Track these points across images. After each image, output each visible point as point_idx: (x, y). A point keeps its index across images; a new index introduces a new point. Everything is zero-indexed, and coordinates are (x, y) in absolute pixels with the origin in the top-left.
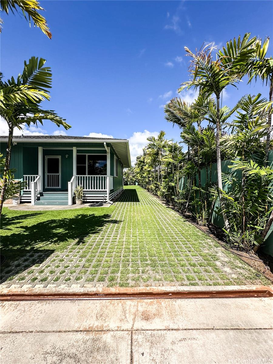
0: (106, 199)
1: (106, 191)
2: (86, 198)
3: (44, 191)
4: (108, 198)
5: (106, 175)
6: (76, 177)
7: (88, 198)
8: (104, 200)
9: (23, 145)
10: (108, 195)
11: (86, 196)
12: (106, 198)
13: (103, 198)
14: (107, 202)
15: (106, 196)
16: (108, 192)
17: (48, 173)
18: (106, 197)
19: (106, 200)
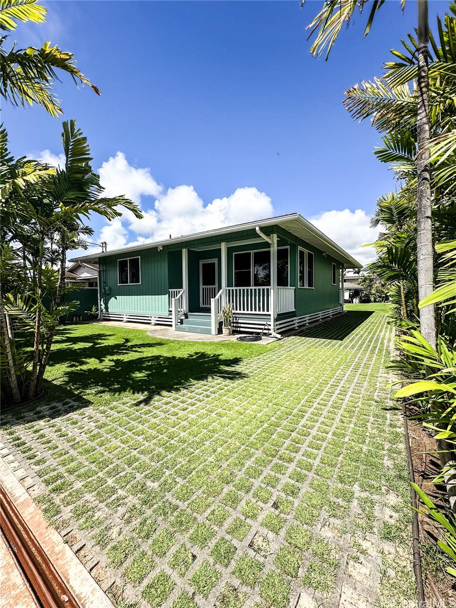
0: (269, 330)
1: (270, 315)
2: (239, 325)
3: (190, 311)
4: (272, 327)
5: (270, 285)
6: (226, 290)
7: (242, 325)
8: (266, 331)
9: (168, 249)
10: (272, 323)
11: (240, 321)
12: (269, 327)
13: (263, 327)
14: (271, 334)
15: (269, 323)
16: (272, 318)
17: (203, 285)
18: (270, 325)
19: (270, 332)
